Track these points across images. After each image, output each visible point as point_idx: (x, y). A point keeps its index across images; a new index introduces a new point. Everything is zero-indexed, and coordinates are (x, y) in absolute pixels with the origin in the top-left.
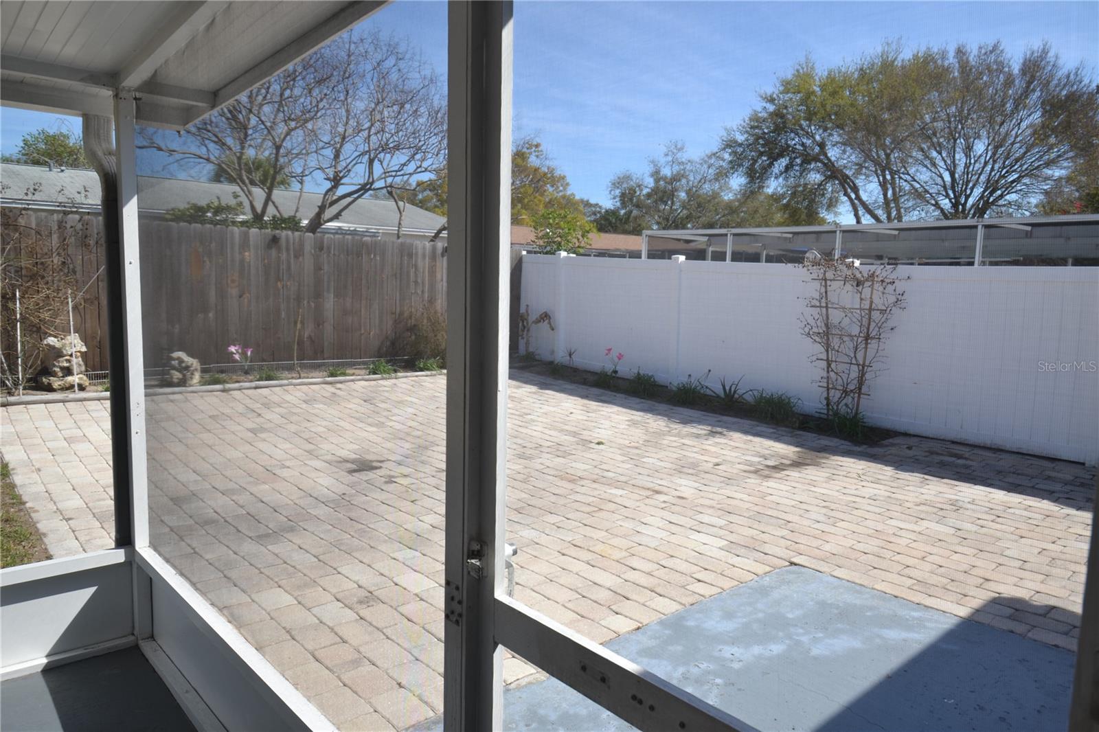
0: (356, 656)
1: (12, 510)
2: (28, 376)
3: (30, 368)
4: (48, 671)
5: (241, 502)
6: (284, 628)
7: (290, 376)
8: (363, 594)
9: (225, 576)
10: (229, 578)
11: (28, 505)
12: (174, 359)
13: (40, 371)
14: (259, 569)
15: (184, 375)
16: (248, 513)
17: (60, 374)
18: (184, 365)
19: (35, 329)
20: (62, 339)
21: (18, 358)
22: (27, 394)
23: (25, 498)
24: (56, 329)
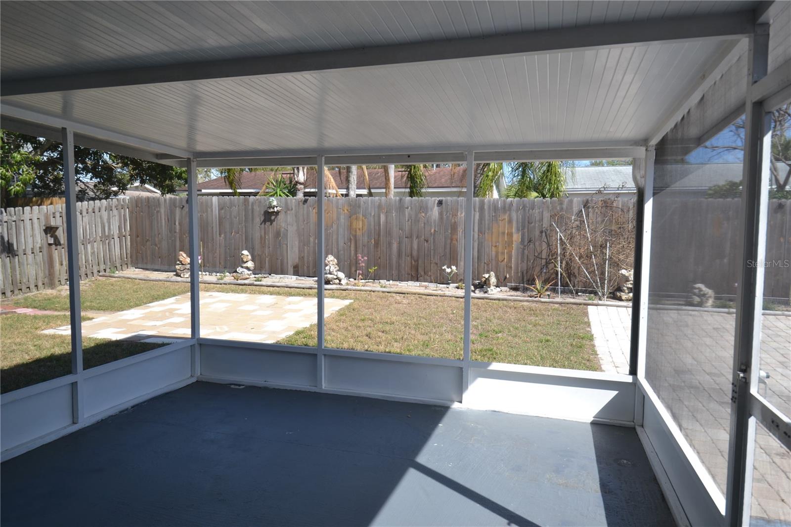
0: (761, 477)
1: (592, 357)
2: (609, 291)
3: (611, 286)
4: (593, 423)
5: (717, 382)
6: (719, 449)
7: (785, 309)
8: (782, 451)
9: (693, 415)
10: (695, 417)
11: (599, 356)
12: (696, 288)
13: (617, 288)
14: (715, 418)
15: (702, 300)
16: (721, 389)
17: (627, 291)
18: (702, 293)
19: (616, 265)
20: (629, 271)
21: (605, 280)
22: (609, 301)
23: (598, 353)
24: (626, 265)
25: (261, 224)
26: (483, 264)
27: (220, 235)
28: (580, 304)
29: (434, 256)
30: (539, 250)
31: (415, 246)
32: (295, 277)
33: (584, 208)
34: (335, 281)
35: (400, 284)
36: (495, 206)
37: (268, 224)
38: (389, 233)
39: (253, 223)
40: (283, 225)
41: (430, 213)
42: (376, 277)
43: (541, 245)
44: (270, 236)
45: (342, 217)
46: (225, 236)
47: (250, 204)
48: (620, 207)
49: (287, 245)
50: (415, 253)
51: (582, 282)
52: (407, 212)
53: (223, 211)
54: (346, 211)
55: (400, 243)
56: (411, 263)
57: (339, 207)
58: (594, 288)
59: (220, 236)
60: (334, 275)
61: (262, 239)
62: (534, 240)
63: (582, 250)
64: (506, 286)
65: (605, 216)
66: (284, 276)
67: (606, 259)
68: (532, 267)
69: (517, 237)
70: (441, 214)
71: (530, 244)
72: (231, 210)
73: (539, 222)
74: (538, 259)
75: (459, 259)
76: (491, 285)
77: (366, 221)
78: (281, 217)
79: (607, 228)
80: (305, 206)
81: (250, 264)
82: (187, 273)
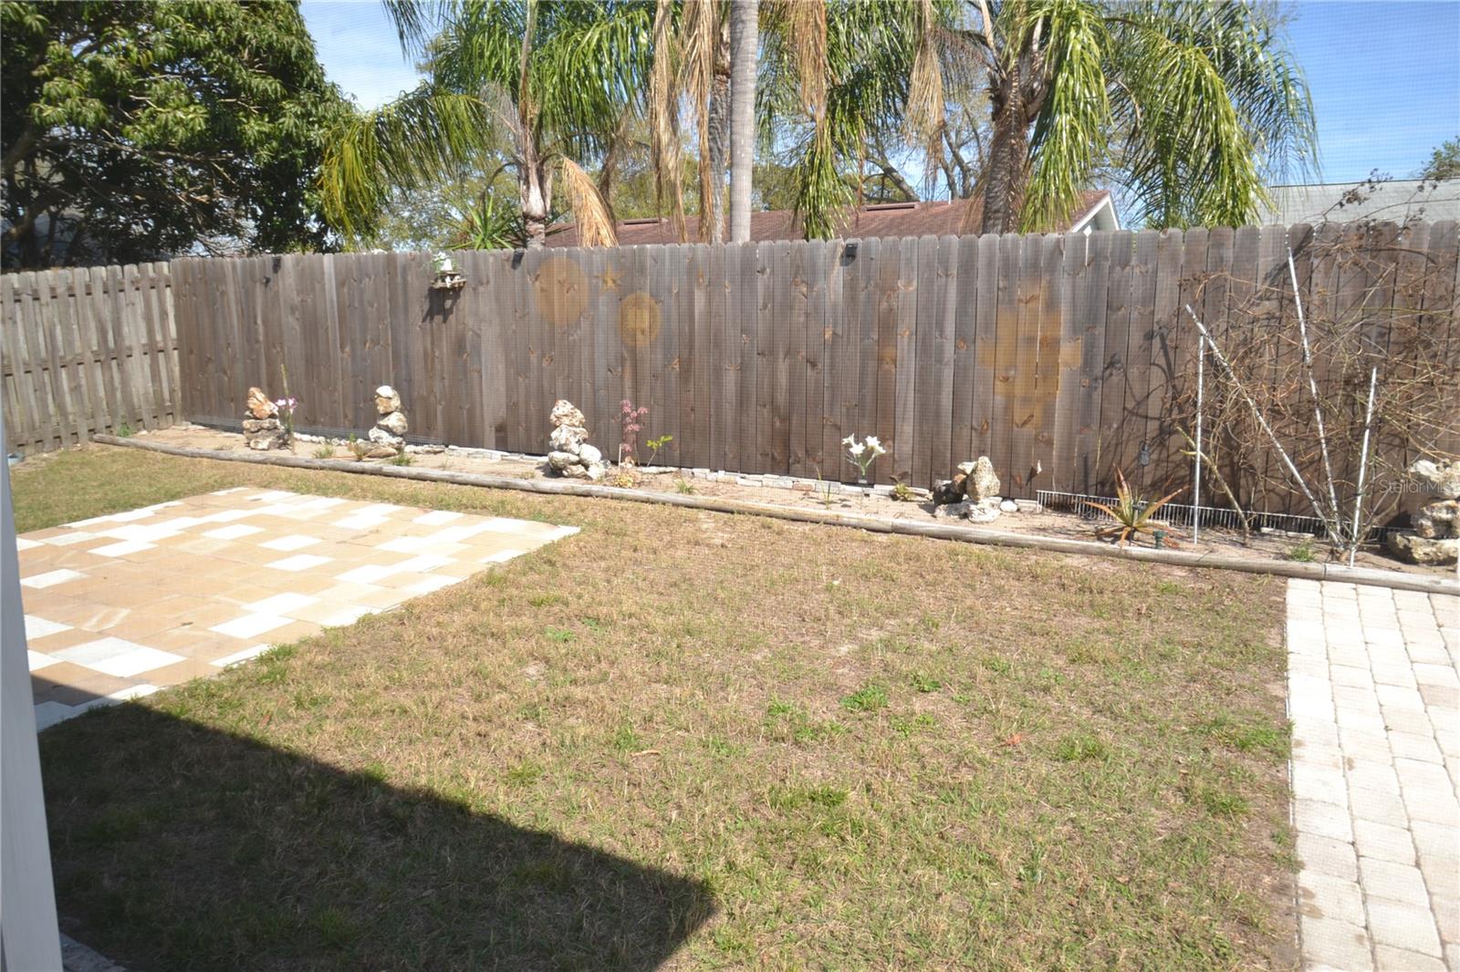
2: (1369, 528)
3: (1376, 514)
13: (1395, 521)
17: (1431, 532)
20: (1446, 466)
22: (1365, 563)
24: (1435, 444)
25: (424, 321)
26: (966, 432)
27: (342, 347)
28: (1261, 572)
29: (832, 405)
30: (1138, 390)
31: (783, 379)
32: (499, 453)
33: (1294, 256)
34: (574, 468)
35: (743, 481)
36: (1006, 260)
37: (438, 318)
38: (716, 342)
39: (406, 318)
40: (470, 322)
41: (820, 285)
42: (686, 460)
43: (1145, 378)
44: (445, 348)
45: (603, 299)
46: (353, 350)
47: (399, 271)
48: (1425, 249)
49: (480, 372)
50: (781, 398)
51: (1278, 494)
52: (761, 282)
53: (345, 290)
54: (610, 283)
55: (743, 369)
56: (773, 425)
57: (596, 274)
58: (1316, 516)
59: (343, 351)
60: (573, 453)
61: (428, 358)
62: (1124, 360)
63: (1280, 395)
64: (1032, 496)
65: (1367, 281)
66: (476, 450)
67: (1363, 427)
68: (1114, 442)
69: (1069, 353)
70: (851, 285)
71: (1111, 375)
72: (362, 286)
73: (1144, 305)
74: (1134, 418)
75: (899, 414)
76: (981, 497)
77: (658, 308)
78: (466, 299)
79: (1372, 319)
80: (518, 272)
81: (396, 420)
82: (265, 437)
